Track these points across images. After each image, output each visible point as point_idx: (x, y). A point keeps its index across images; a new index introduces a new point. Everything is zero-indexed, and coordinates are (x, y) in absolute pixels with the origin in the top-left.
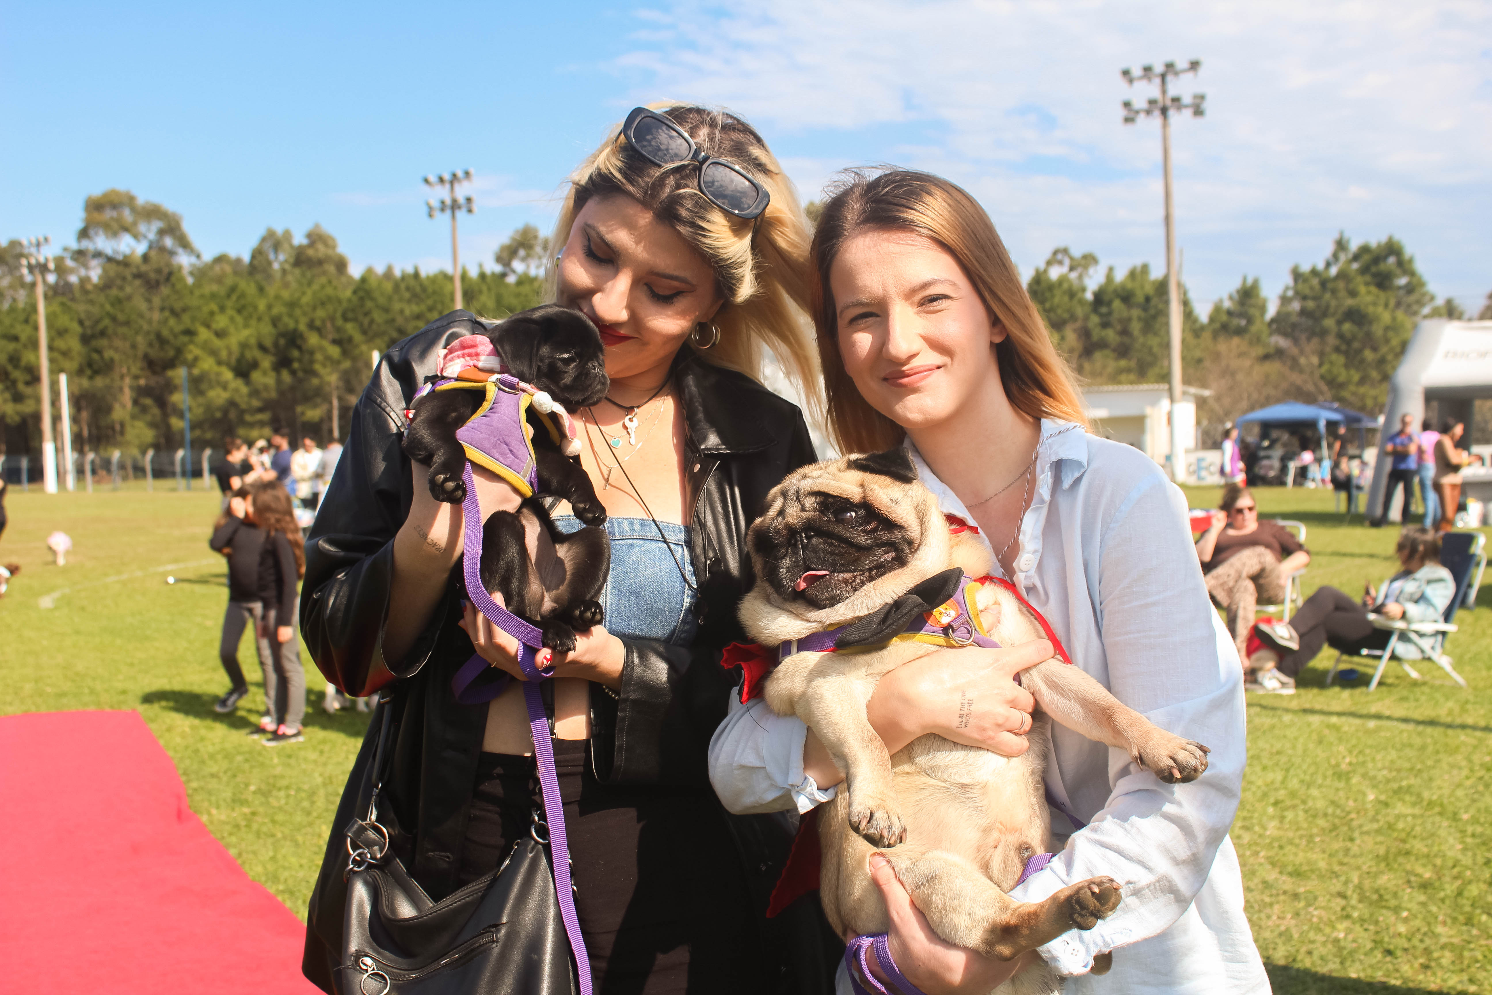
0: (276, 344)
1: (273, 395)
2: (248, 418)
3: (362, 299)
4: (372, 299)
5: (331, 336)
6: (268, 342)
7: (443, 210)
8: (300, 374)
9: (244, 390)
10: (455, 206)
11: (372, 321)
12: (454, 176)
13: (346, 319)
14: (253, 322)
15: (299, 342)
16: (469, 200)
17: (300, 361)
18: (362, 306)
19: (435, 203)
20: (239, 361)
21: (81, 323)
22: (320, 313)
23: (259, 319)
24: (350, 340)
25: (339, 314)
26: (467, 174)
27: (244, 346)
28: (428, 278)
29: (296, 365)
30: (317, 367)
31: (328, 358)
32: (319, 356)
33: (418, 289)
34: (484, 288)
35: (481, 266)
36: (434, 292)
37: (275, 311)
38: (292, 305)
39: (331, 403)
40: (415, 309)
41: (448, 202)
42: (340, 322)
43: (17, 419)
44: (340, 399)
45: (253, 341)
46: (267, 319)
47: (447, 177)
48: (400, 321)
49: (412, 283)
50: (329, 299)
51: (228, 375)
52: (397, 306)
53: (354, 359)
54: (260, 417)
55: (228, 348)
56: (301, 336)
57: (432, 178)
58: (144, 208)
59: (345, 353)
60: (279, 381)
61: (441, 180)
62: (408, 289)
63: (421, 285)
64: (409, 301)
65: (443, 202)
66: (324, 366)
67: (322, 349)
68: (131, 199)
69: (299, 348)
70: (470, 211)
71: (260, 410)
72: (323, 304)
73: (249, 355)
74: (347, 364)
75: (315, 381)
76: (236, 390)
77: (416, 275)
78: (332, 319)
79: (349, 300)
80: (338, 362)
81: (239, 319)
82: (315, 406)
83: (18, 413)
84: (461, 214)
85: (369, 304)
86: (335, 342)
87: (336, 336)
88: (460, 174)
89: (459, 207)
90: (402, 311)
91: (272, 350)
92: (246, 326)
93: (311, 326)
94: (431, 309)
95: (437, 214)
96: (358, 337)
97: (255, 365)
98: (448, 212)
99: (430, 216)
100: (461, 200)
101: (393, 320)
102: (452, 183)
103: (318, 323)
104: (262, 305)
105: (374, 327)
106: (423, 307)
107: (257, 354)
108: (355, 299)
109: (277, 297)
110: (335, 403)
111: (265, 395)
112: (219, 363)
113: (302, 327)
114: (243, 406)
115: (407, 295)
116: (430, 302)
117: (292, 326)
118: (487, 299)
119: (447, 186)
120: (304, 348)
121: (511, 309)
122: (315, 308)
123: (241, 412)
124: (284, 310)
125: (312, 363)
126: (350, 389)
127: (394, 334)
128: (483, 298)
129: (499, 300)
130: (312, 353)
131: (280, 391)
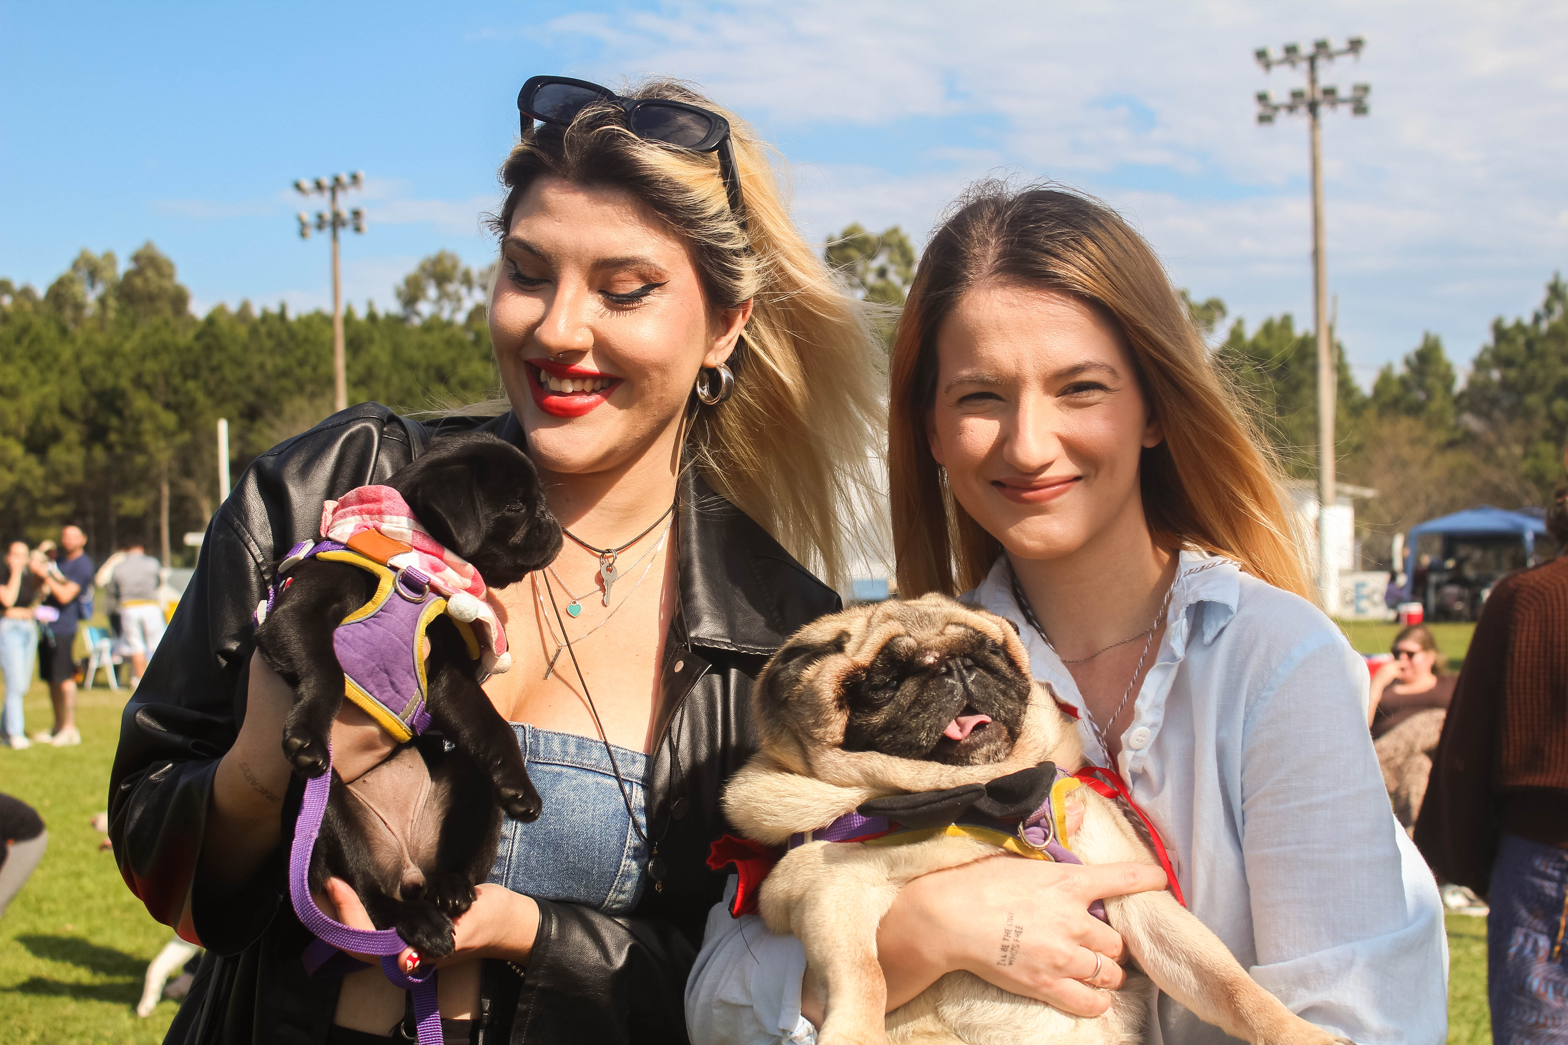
0: (85, 407)
1: (78, 478)
3: (207, 347)
4: (222, 349)
5: (164, 398)
6: (75, 405)
7: (320, 226)
8: (119, 450)
9: (39, 471)
10: (337, 222)
11: (222, 379)
12: (337, 180)
13: (186, 376)
14: (53, 376)
15: (119, 405)
16: (356, 214)
17: (120, 431)
18: (208, 357)
19: (309, 218)
20: (31, 430)
22: (150, 366)
23: (63, 372)
24: (191, 404)
25: (176, 370)
26: (355, 178)
27: (40, 409)
28: (300, 320)
29: (113, 437)
30: (145, 440)
31: (160, 428)
32: (147, 426)
33: (285, 336)
34: (377, 336)
35: (370, 304)
37: (87, 361)
38: (110, 355)
39: (159, 491)
40: (280, 362)
41: (328, 216)
42: (176, 380)
44: (172, 485)
45: (54, 402)
46: (74, 372)
47: (327, 181)
48: (258, 379)
49: (276, 326)
50: (165, 346)
51: (16, 450)
52: (255, 358)
53: (194, 431)
54: (60, 509)
55: (18, 412)
56: (123, 396)
57: (307, 184)
59: (182, 422)
60: (88, 460)
61: (319, 186)
62: (270, 335)
63: (288, 329)
64: (272, 352)
65: (320, 217)
66: (154, 438)
67: (152, 415)
69: (119, 413)
70: (358, 229)
71: (59, 500)
72: (156, 353)
73: (47, 422)
74: (184, 437)
75: (140, 460)
76: (28, 472)
77: (282, 315)
78: (168, 374)
79: (191, 349)
80: (174, 434)
81: (33, 372)
82: (138, 495)
84: (346, 234)
85: (217, 355)
86: (167, 406)
87: (172, 399)
88: (345, 178)
89: (343, 224)
90: (261, 366)
91: (81, 416)
92: (44, 381)
93: (138, 382)
94: (302, 363)
95: (312, 232)
96: (201, 400)
97: (55, 436)
98: (327, 231)
99: (303, 234)
100: (346, 214)
101: (249, 378)
102: (333, 190)
103: (147, 379)
104: (66, 353)
105: (225, 387)
106: (292, 360)
107: (59, 421)
108: (197, 347)
109: (88, 342)
110: (166, 490)
111: (67, 479)
113: (125, 384)
114: (37, 494)
115: (269, 344)
116: (299, 353)
117: (110, 382)
118: (380, 352)
119: (327, 195)
120: (127, 413)
121: (412, 366)
122: (143, 358)
123: (34, 503)
124: (98, 360)
125: (138, 433)
126: (187, 472)
127: (250, 397)
128: (375, 349)
129: (396, 352)
130: (138, 420)
131: (89, 474)
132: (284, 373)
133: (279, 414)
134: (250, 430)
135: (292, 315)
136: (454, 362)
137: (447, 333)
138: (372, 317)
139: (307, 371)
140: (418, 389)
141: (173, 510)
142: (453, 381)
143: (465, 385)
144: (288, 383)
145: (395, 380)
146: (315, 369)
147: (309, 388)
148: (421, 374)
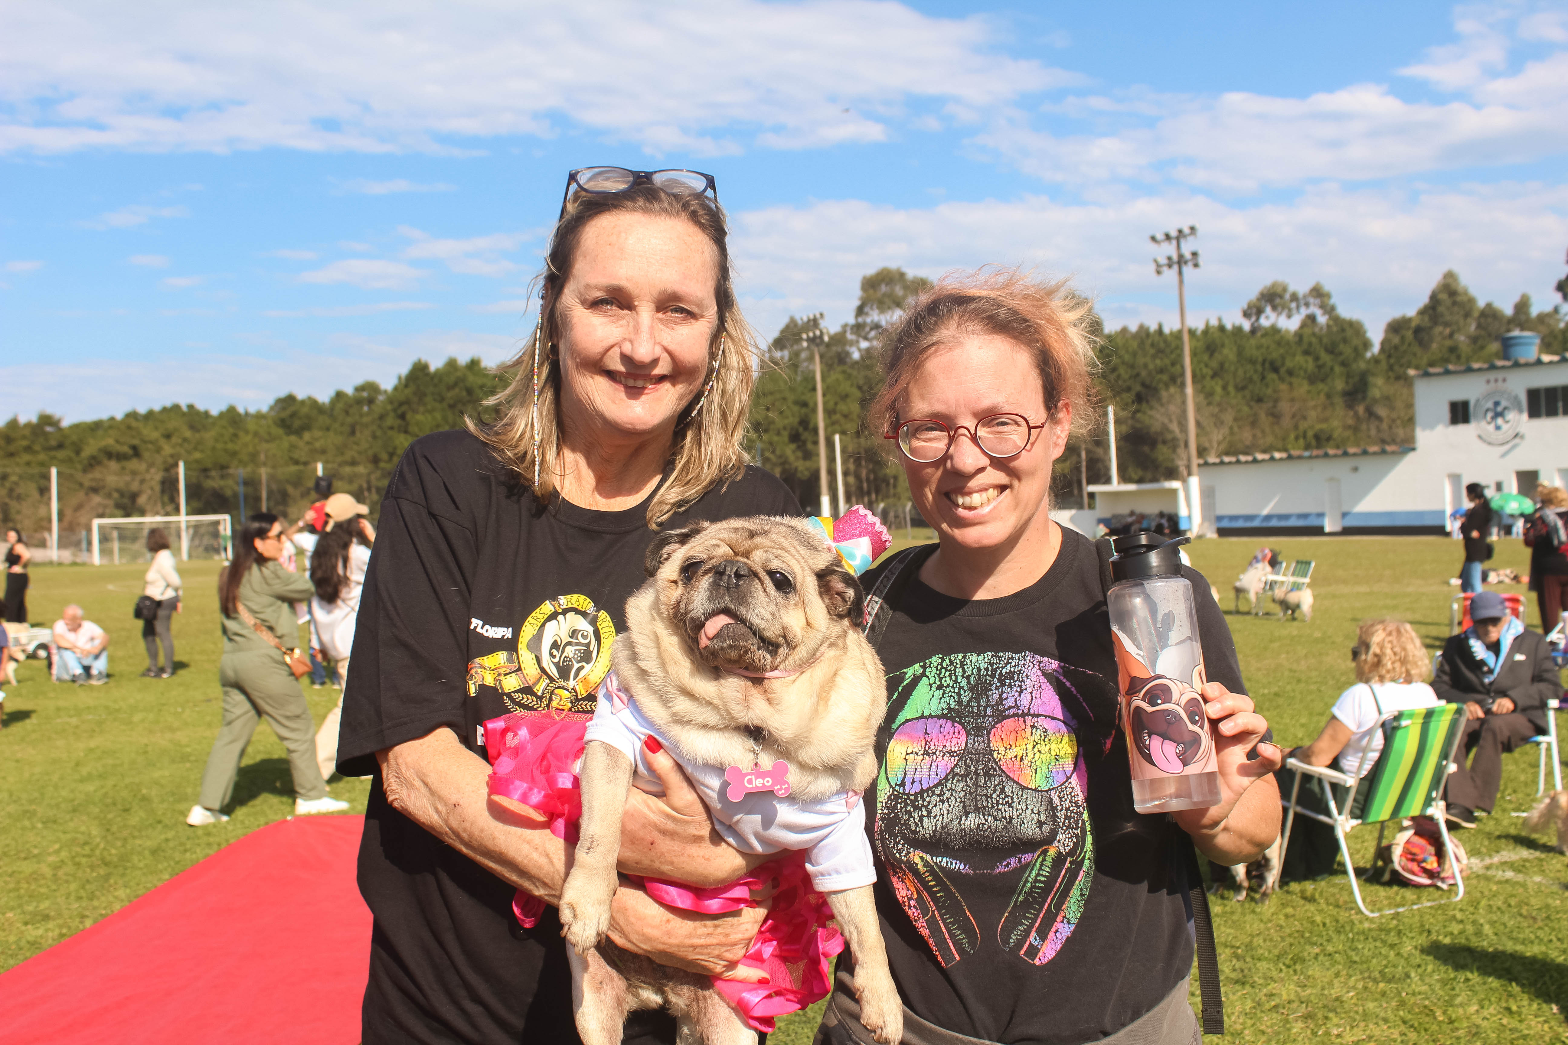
7: (1170, 266)
10: (1181, 261)
11: (1119, 376)
12: (1180, 231)
16: (1195, 254)
19: (1163, 261)
21: (860, 388)
26: (1193, 229)
28: (1171, 333)
33: (1162, 345)
34: (1227, 341)
35: (1219, 319)
39: (1079, 455)
40: (1158, 362)
41: (1175, 258)
43: (807, 474)
44: (1088, 452)
47: (1174, 233)
48: (1144, 375)
49: (1157, 338)
52: (1141, 361)
57: (1160, 236)
58: (913, 282)
61: (1168, 237)
62: (1152, 345)
63: (1165, 341)
65: (1169, 258)
68: (902, 275)
70: (1196, 265)
77: (1160, 331)
83: (807, 469)
84: (1188, 270)
88: (1186, 230)
89: (1186, 262)
90: (1145, 366)
95: (1165, 269)
98: (1176, 267)
99: (1159, 272)
100: (1188, 256)
101: (1138, 375)
102: (1178, 239)
105: (1120, 383)
106: (1167, 361)
110: (1083, 455)
115: (1152, 351)
118: (1229, 353)
119: (1174, 242)
121: (1252, 361)
127: (1138, 388)
128: (1226, 351)
129: (1240, 353)
132: (1161, 371)
133: (1159, 399)
134: (1137, 411)
135: (1166, 330)
136: (1283, 358)
137: (1277, 337)
138: (1222, 328)
140: (1256, 377)
141: (1088, 468)
142: (1283, 370)
143: (1290, 373)
144: (1165, 377)
145: (1240, 372)
148: (1259, 368)
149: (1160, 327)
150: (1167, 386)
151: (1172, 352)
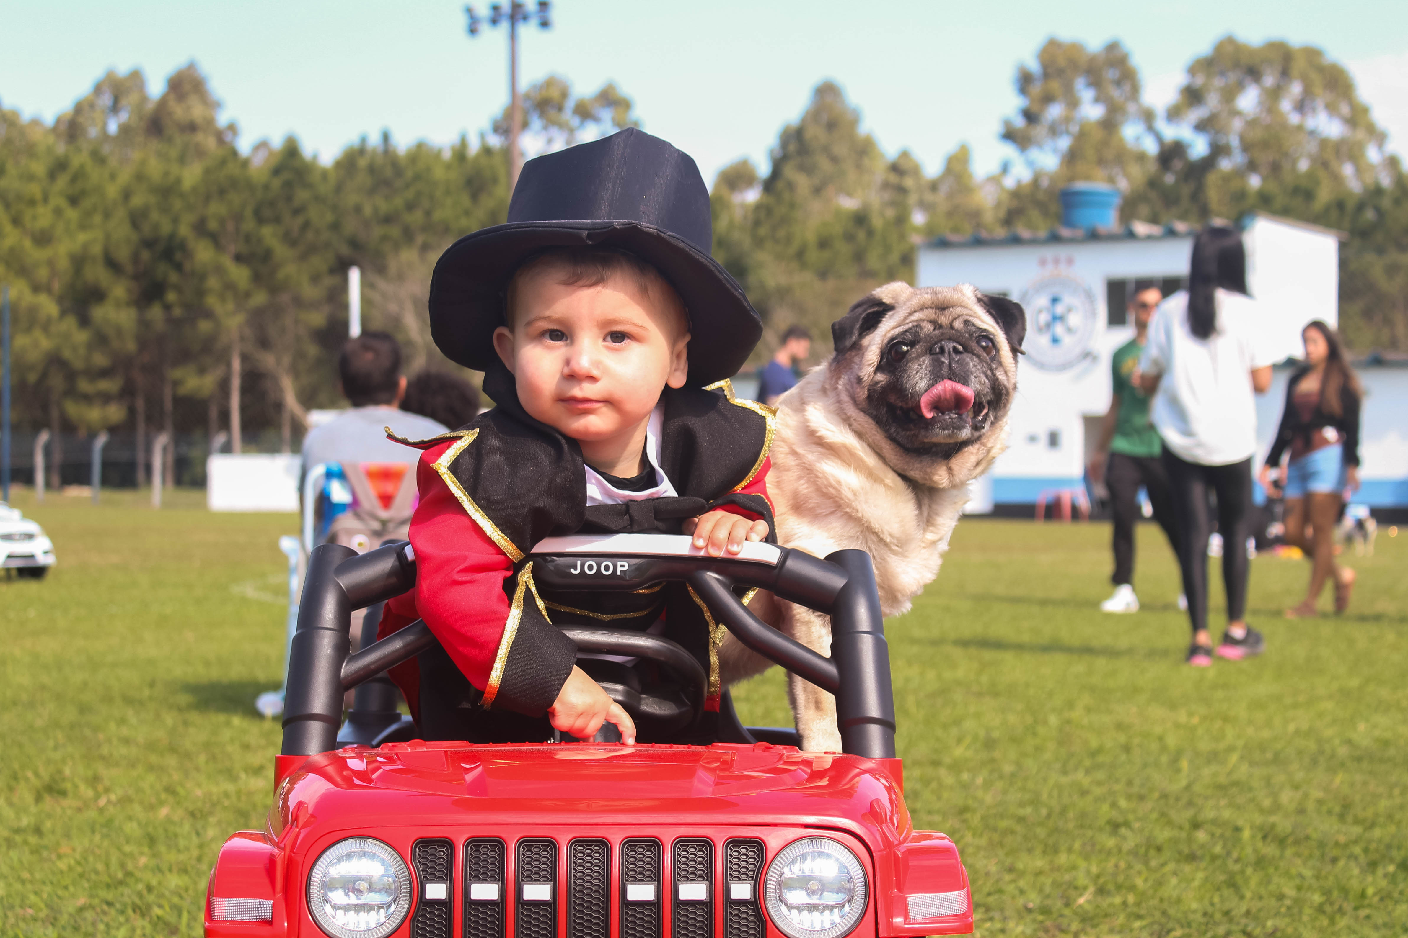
0: (136, 258)
1: (131, 345)
2: (84, 386)
3: (288, 185)
4: (308, 186)
5: (233, 248)
6: (123, 254)
8: (180, 312)
9: (81, 337)
11: (306, 225)
13: (260, 220)
14: (96, 219)
15: (178, 256)
17: (179, 289)
18: (289, 199)
20: (71, 285)
22: (216, 209)
23: (107, 215)
24: (267, 255)
25: (248, 212)
27: (79, 261)
29: (171, 297)
30: (212, 301)
31: (230, 287)
32: (213, 283)
36: (417, 177)
37: (138, 200)
38: (165, 193)
39: (229, 365)
42: (249, 225)
44: (245, 358)
45: (96, 252)
46: (121, 214)
48: (351, 226)
50: (234, 183)
51: (51, 309)
53: (274, 289)
54: (106, 385)
55: (51, 263)
56: (183, 246)
59: (257, 278)
60: (142, 323)
64: (372, 191)
66: (223, 299)
67: (219, 270)
69: (179, 267)
71: (105, 373)
72: (222, 192)
73: (88, 276)
74: (260, 298)
75: (204, 326)
76: (65, 336)
78: (238, 218)
79: (266, 187)
80: (247, 295)
81: (72, 214)
82: (202, 371)
85: (302, 195)
86: (239, 258)
87: (244, 248)
91: (129, 268)
92: (83, 226)
93: (201, 228)
94: (410, 207)
96: (280, 250)
97: (98, 294)
103: (213, 225)
104: (111, 191)
105: (310, 236)
106: (398, 202)
107: (103, 275)
108: (276, 183)
109: (140, 177)
110: (236, 365)
111: (116, 345)
112: (36, 288)
113: (184, 230)
114: (78, 364)
115: (369, 182)
116: (410, 194)
117: (166, 228)
120: (187, 267)
122: (207, 198)
123: (71, 375)
124: (153, 200)
125: (201, 293)
126: (264, 343)
127: (344, 249)
130: (202, 277)
131: (143, 343)
132: (388, 220)
139: (416, 218)
141: (245, 391)
144: (395, 231)
146: (428, 213)
147: (420, 239)
149: (386, 137)
150: (397, 247)
151: (408, 186)
